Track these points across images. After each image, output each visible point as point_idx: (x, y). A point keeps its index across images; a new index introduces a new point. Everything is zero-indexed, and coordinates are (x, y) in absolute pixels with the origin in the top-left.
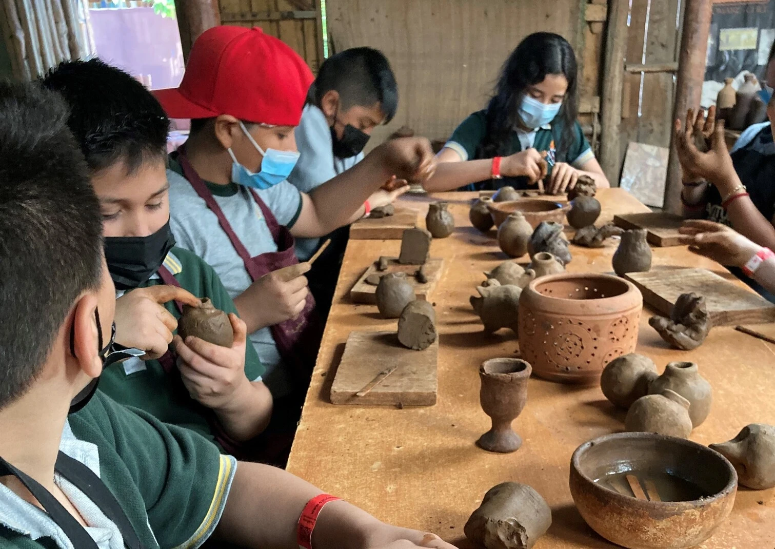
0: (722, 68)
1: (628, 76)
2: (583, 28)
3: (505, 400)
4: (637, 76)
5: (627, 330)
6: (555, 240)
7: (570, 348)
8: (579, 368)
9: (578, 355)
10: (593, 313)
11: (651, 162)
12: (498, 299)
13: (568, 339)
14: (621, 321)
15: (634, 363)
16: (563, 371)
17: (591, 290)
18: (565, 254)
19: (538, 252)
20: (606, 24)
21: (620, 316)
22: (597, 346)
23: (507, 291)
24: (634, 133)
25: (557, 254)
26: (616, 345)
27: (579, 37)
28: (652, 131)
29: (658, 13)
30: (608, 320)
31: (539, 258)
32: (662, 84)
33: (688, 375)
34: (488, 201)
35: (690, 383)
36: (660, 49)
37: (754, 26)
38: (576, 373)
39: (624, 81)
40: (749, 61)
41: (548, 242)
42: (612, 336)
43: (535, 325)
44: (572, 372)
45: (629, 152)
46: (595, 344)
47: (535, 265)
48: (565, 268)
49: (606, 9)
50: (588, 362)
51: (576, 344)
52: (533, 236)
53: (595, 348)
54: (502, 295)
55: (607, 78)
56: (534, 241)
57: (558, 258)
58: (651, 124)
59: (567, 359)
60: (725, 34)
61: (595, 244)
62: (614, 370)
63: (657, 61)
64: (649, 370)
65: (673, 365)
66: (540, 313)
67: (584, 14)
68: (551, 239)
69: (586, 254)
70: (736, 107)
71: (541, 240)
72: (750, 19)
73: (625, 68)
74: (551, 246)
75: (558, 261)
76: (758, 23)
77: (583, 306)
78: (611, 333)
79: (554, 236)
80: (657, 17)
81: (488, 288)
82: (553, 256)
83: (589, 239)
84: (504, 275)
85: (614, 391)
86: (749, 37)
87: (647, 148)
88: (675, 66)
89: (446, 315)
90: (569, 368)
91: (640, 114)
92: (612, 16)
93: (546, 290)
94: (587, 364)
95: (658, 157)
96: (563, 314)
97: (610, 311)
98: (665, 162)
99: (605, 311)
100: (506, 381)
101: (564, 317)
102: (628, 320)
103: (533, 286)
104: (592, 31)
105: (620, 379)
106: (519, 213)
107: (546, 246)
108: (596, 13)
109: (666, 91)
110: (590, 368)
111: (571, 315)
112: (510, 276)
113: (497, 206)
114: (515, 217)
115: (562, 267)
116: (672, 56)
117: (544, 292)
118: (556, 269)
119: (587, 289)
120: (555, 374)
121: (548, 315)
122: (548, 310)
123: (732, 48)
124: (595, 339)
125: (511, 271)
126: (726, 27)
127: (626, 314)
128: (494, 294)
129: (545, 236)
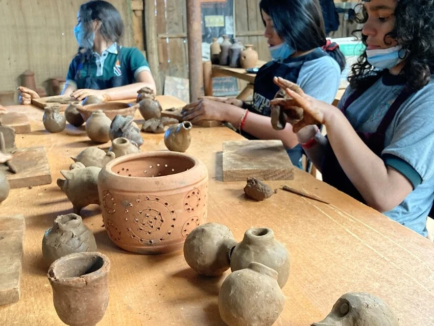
0: (209, 36)
1: (160, 40)
2: (130, 13)
3: (82, 307)
4: (165, 40)
5: (200, 199)
6: (128, 128)
7: (151, 222)
8: (161, 239)
9: (159, 228)
10: (168, 189)
11: (179, 87)
12: (82, 180)
13: (148, 215)
14: (194, 193)
15: (213, 232)
16: (148, 245)
17: (162, 166)
18: (138, 138)
19: (117, 137)
20: (143, 12)
21: (192, 188)
22: (175, 218)
23: (89, 172)
24: (167, 71)
25: (131, 139)
26: (192, 214)
27: (129, 19)
28: (177, 70)
29: (171, 6)
30: (182, 193)
31: (117, 143)
32: (179, 44)
33: (266, 243)
34: (77, 105)
35: (269, 250)
36: (174, 25)
37: (221, 14)
38: (159, 245)
39: (158, 42)
40: (221, 33)
41: (123, 130)
42: (187, 207)
43: (115, 204)
44: (156, 244)
45: (166, 82)
46: (174, 216)
47: (114, 148)
48: (139, 149)
49: (142, 4)
50: (169, 233)
51: (155, 219)
52: (111, 127)
53: (174, 219)
54: (85, 177)
55: (148, 41)
56: (113, 130)
57: (132, 141)
58: (176, 66)
59: (150, 233)
60: (207, 18)
61: (160, 131)
62: (195, 242)
63: (174, 32)
64: (227, 238)
65: (250, 232)
66: (117, 193)
67: (130, 6)
68: (125, 128)
69: (154, 138)
70: (221, 53)
71: (118, 129)
72: (219, 11)
73: (157, 35)
74: (126, 133)
75: (133, 144)
76: (223, 13)
77: (157, 183)
78: (187, 204)
79: (127, 125)
80: (171, 9)
81: (72, 171)
82: (128, 141)
83: (154, 128)
84: (88, 158)
85: (198, 262)
86: (220, 20)
87: (176, 79)
88: (185, 35)
89: (40, 197)
90: (152, 241)
91: (169, 61)
92: (146, 8)
93: (123, 169)
94: (169, 235)
95: (182, 84)
96: (140, 192)
97: (183, 185)
98: (187, 86)
99: (179, 186)
100: (80, 286)
101: (141, 194)
102: (199, 190)
103: (109, 168)
104: (136, 15)
105: (202, 251)
106: (101, 111)
107: (122, 133)
108: (138, 6)
109: (181, 48)
110: (172, 238)
111: (147, 192)
112: (94, 159)
113: (85, 108)
114: (97, 114)
115: (137, 148)
116: (182, 30)
117: (121, 171)
118: (132, 150)
119: (158, 165)
120: (140, 247)
121: (125, 194)
122: (125, 189)
123: (213, 26)
124: (173, 212)
125: (94, 155)
126: (207, 15)
127: (196, 186)
128: (77, 176)
129: (121, 125)
